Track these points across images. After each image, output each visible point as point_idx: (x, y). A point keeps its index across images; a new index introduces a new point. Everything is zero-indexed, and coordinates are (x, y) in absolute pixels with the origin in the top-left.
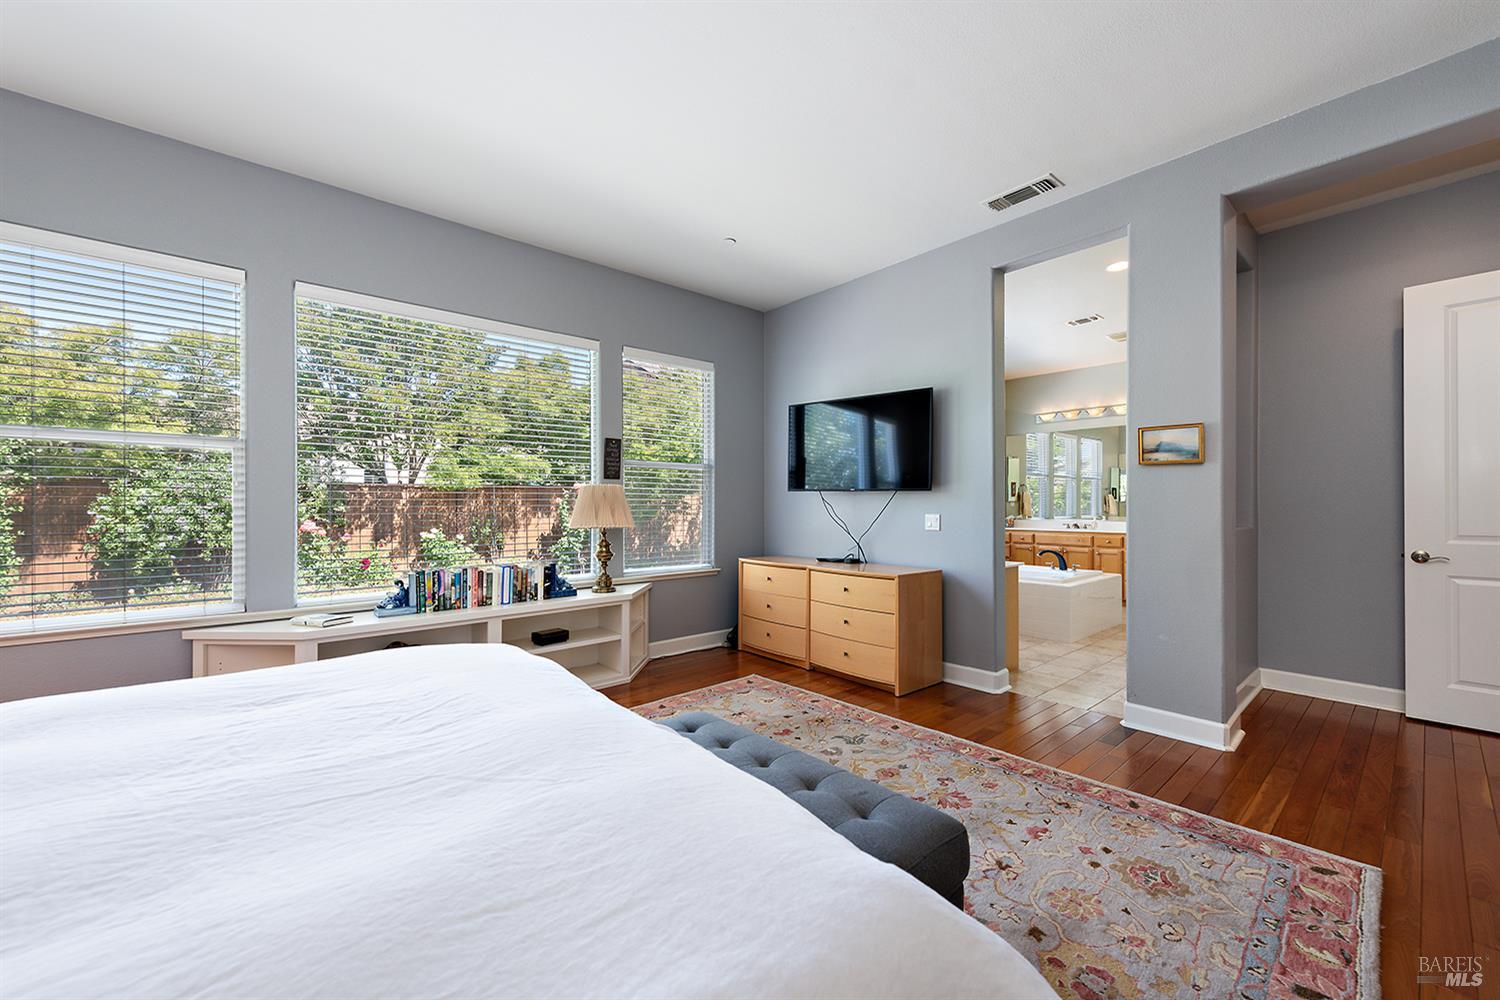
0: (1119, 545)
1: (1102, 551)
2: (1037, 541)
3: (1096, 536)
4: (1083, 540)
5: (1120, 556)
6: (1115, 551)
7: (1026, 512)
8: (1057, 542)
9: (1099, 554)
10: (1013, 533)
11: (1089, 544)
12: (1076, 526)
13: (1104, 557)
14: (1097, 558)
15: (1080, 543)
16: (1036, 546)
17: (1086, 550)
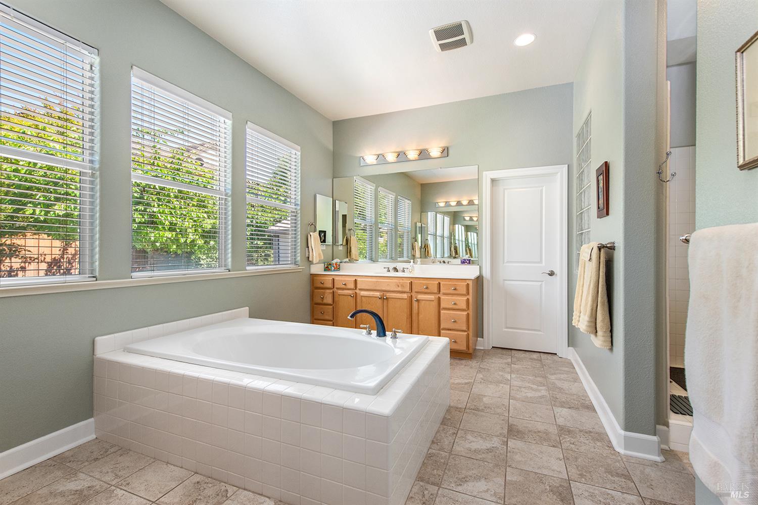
0: (436, 290)
1: (420, 297)
2: (359, 287)
3: (415, 281)
4: (402, 286)
5: (435, 303)
6: (432, 297)
7: (353, 256)
8: (378, 288)
9: (418, 301)
10: (336, 278)
11: (407, 289)
12: (396, 270)
13: (422, 303)
14: (415, 304)
15: (400, 289)
16: (357, 291)
17: (405, 296)
